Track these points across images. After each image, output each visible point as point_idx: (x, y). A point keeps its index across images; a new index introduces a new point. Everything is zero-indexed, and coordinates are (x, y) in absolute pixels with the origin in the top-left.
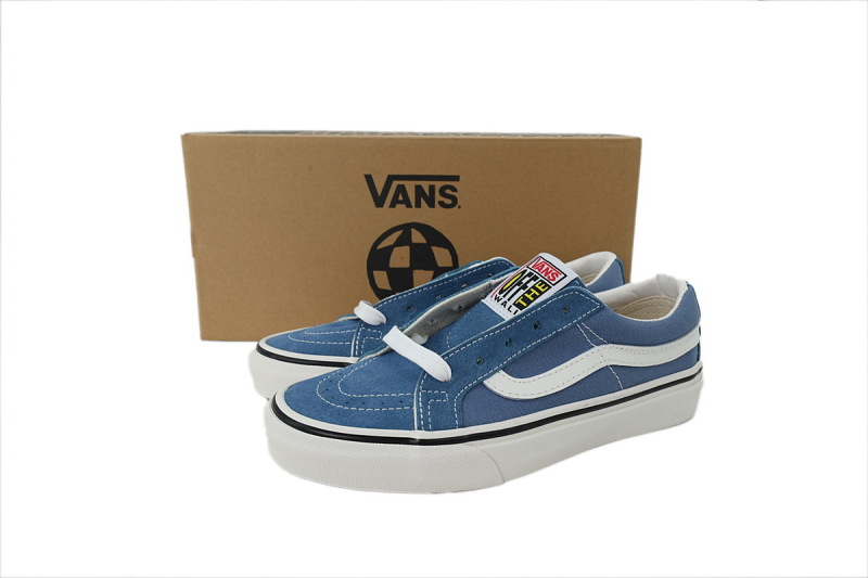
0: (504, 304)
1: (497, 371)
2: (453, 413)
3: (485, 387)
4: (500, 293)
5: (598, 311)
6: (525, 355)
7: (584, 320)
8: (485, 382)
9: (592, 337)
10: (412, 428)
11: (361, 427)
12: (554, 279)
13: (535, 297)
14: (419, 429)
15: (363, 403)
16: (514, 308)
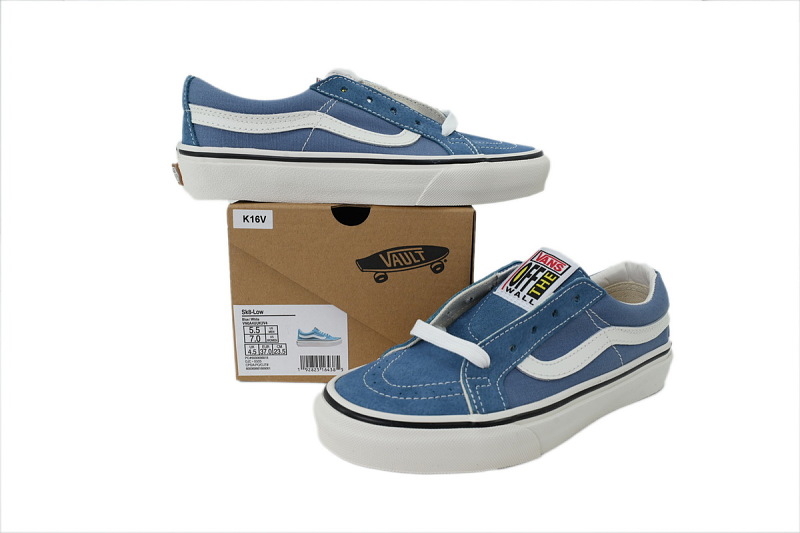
0: (518, 294)
1: (527, 356)
2: (499, 396)
3: (519, 371)
4: (511, 284)
5: (601, 298)
6: (547, 340)
7: (590, 307)
8: (519, 366)
9: (597, 321)
10: (467, 413)
11: (422, 414)
12: (560, 270)
13: (547, 287)
14: (475, 412)
15: (416, 393)
16: (529, 298)
